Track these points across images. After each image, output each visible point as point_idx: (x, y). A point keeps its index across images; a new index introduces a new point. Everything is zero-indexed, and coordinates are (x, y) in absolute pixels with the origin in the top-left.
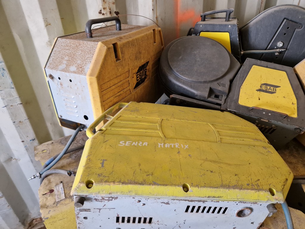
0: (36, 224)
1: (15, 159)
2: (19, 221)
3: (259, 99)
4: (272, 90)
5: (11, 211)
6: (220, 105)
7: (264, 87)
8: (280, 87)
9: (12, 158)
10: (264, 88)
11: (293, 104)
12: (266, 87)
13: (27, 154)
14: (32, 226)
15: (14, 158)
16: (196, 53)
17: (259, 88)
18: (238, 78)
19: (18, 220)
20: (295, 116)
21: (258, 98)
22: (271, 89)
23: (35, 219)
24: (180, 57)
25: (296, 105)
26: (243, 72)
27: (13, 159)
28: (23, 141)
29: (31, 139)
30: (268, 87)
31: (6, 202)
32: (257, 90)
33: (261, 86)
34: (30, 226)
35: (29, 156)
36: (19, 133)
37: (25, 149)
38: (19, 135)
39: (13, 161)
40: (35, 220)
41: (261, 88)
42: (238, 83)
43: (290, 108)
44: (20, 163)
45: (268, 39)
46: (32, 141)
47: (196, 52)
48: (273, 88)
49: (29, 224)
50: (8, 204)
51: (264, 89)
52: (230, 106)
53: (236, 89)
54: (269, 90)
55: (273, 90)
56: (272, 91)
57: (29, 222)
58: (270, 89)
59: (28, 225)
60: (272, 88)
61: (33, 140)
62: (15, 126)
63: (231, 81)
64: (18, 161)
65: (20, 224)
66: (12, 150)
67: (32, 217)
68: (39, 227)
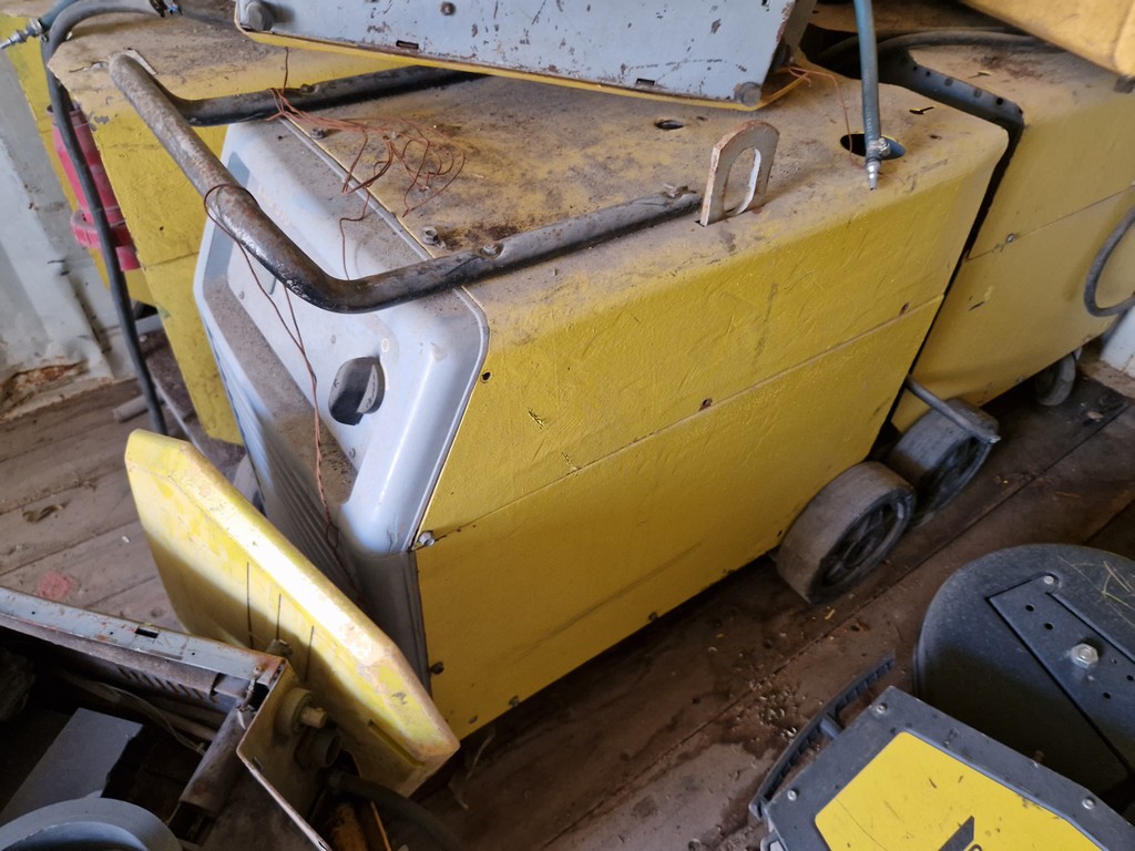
34: (9, 394)
49: (4, 387)
67: (11, 362)
68: (44, 403)
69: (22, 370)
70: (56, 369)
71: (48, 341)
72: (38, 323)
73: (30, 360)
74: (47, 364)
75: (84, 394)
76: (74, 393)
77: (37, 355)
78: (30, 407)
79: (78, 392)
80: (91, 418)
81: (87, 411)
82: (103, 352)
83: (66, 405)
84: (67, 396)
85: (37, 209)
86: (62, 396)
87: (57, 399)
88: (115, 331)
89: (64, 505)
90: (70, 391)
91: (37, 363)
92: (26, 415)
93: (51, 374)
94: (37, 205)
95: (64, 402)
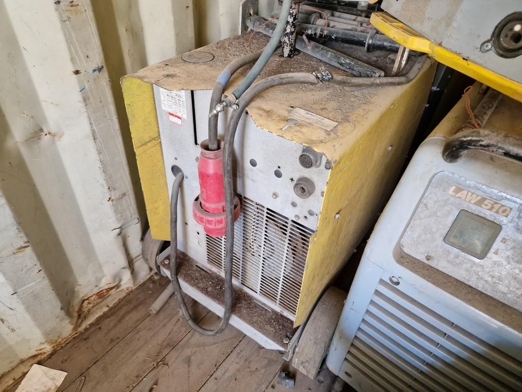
0: (89, 311)
1: (50, 133)
2: (62, 309)
5: (46, 282)
9: (41, 130)
13: (85, 115)
14: (82, 316)
15: (46, 131)
19: (59, 304)
23: (87, 299)
27: (44, 134)
28: (77, 72)
29: (95, 66)
31: (35, 260)
34: (79, 316)
35: (90, 120)
36: (69, 42)
37: (81, 99)
38: (69, 48)
39: (46, 139)
40: (86, 302)
44: (63, 145)
46: (97, 72)
49: (78, 312)
50: (39, 267)
57: (77, 308)
59: (76, 315)
61: (100, 69)
62: (60, 15)
64: (56, 138)
65: (63, 313)
66: (44, 104)
67: (81, 295)
68: (99, 313)
69: (85, 298)
70: (104, 291)
71: (104, 276)
72: (100, 268)
73: (92, 290)
74: (101, 290)
75: (120, 301)
76: (114, 302)
77: (96, 286)
78: (92, 319)
79: (116, 301)
80: (134, 316)
81: (128, 312)
82: (131, 274)
83: (113, 311)
84: (111, 306)
85: (112, 200)
86: (108, 306)
87: (106, 309)
88: (137, 259)
89: (156, 384)
90: (112, 301)
91: (96, 290)
92: (91, 325)
93: (102, 295)
94: (112, 198)
95: (110, 309)
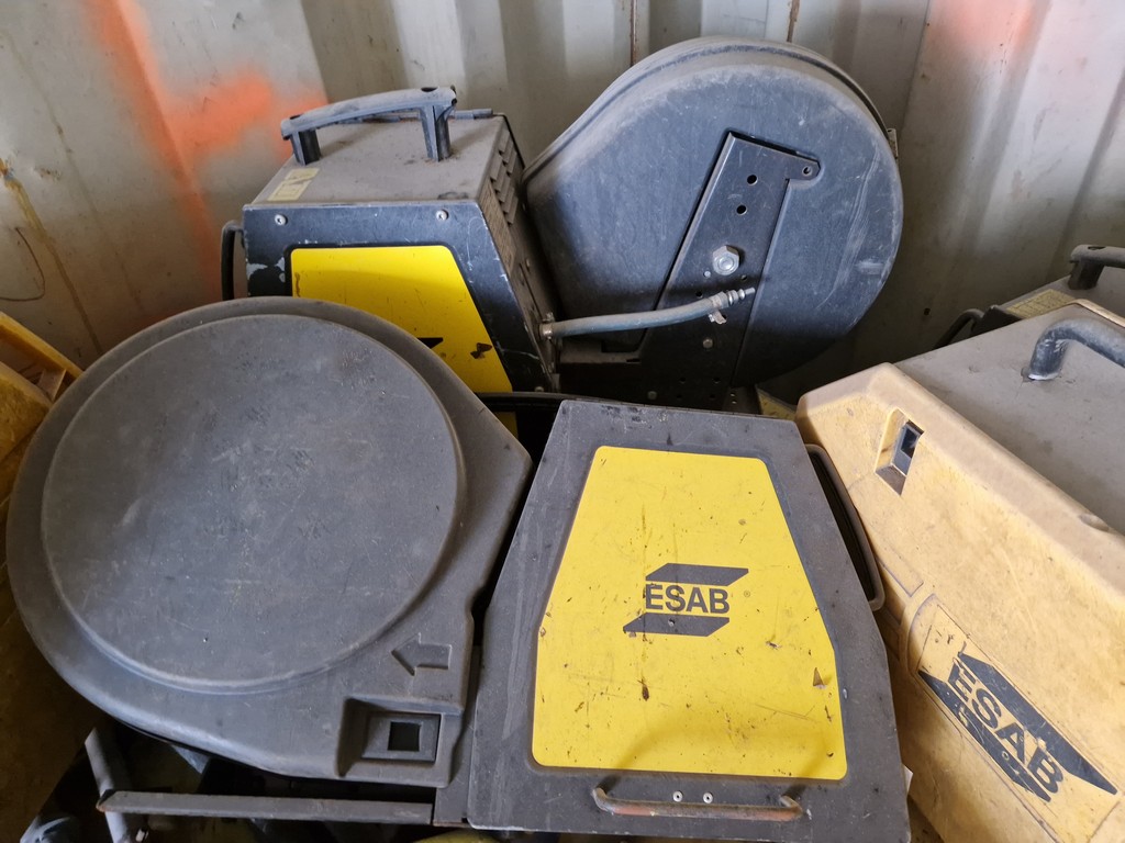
3: (646, 695)
4: (709, 610)
6: (426, 795)
7: (663, 592)
8: (745, 571)
10: (666, 599)
11: (818, 682)
12: (674, 592)
16: (233, 459)
17: (637, 606)
18: (522, 566)
20: (835, 769)
21: (640, 689)
22: (702, 604)
24: (129, 517)
25: (833, 686)
26: (544, 510)
30: (688, 588)
32: (631, 628)
33: (648, 595)
41: (649, 605)
42: (519, 605)
43: (805, 718)
45: (663, 238)
47: (232, 455)
48: (712, 592)
51: (666, 611)
52: (484, 797)
53: (514, 652)
54: (689, 609)
55: (713, 601)
56: (709, 614)
58: (697, 600)
60: (705, 589)
63: (480, 605)
